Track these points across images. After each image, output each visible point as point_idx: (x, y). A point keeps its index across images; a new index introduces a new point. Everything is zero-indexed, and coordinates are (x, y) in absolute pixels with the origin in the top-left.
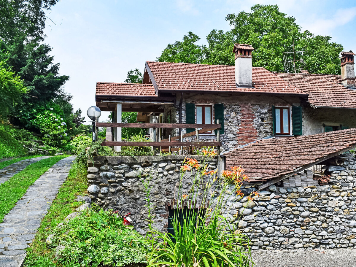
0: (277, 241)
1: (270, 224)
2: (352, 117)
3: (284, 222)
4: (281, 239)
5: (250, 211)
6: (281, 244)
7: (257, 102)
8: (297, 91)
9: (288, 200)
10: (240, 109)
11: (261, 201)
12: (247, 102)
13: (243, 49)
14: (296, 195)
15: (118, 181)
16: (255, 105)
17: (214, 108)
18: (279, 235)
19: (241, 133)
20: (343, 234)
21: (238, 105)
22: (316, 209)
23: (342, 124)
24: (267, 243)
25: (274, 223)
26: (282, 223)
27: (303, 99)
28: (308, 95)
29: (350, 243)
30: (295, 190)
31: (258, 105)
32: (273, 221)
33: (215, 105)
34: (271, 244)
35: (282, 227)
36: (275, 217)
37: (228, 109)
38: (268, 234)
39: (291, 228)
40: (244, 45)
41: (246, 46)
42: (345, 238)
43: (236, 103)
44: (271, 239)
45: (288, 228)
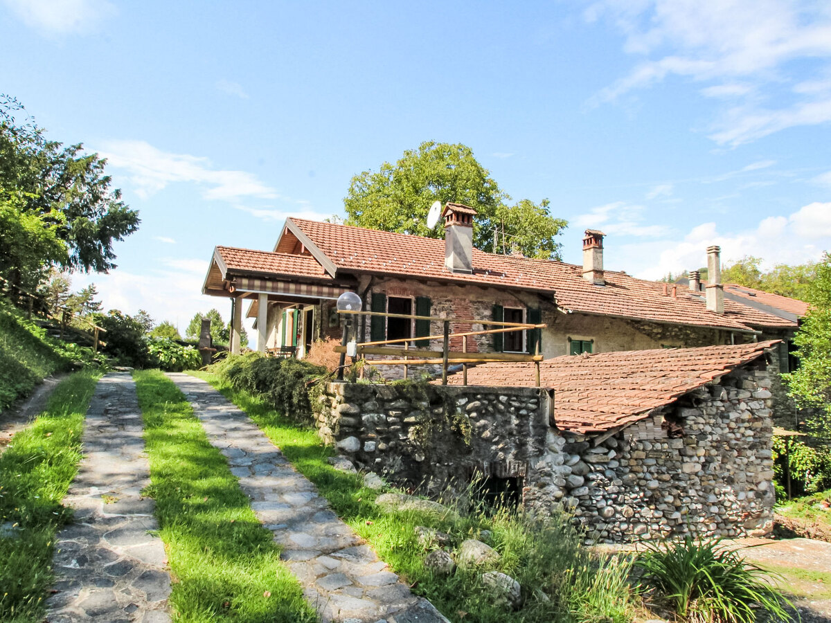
0: (619, 530)
1: (610, 502)
2: (607, 328)
3: (626, 498)
4: (624, 526)
5: (581, 479)
6: (623, 534)
7: (478, 298)
8: (535, 284)
9: (633, 462)
10: (453, 307)
11: (598, 463)
12: (464, 297)
13: (462, 213)
14: (643, 455)
15: (394, 429)
16: (476, 302)
17: (415, 302)
18: (621, 520)
19: (453, 346)
20: (700, 516)
21: (451, 301)
22: (666, 477)
23: (594, 338)
24: (605, 534)
25: (615, 501)
26: (625, 500)
27: (546, 297)
28: (555, 292)
29: (708, 530)
30: (641, 447)
31: (479, 302)
32: (613, 496)
33: (417, 299)
34: (610, 535)
35: (625, 507)
36: (615, 489)
37: (437, 306)
38: (606, 518)
39: (635, 508)
40: (461, 206)
41: (465, 208)
42: (702, 523)
43: (449, 298)
44: (610, 526)
45: (632, 507)
